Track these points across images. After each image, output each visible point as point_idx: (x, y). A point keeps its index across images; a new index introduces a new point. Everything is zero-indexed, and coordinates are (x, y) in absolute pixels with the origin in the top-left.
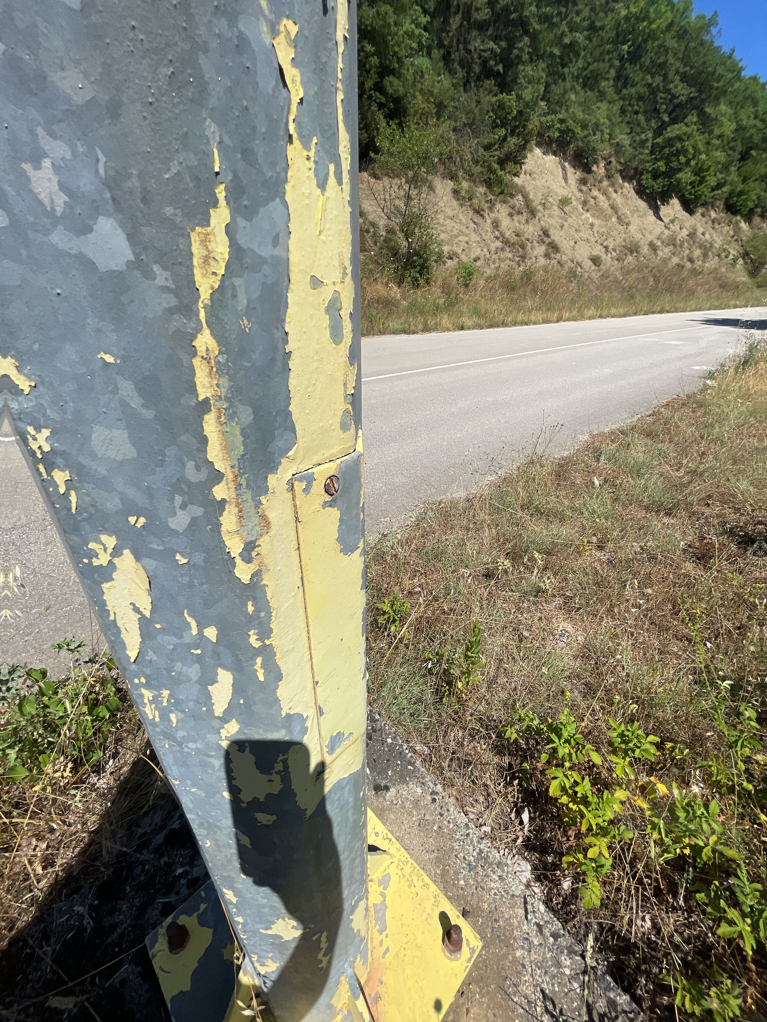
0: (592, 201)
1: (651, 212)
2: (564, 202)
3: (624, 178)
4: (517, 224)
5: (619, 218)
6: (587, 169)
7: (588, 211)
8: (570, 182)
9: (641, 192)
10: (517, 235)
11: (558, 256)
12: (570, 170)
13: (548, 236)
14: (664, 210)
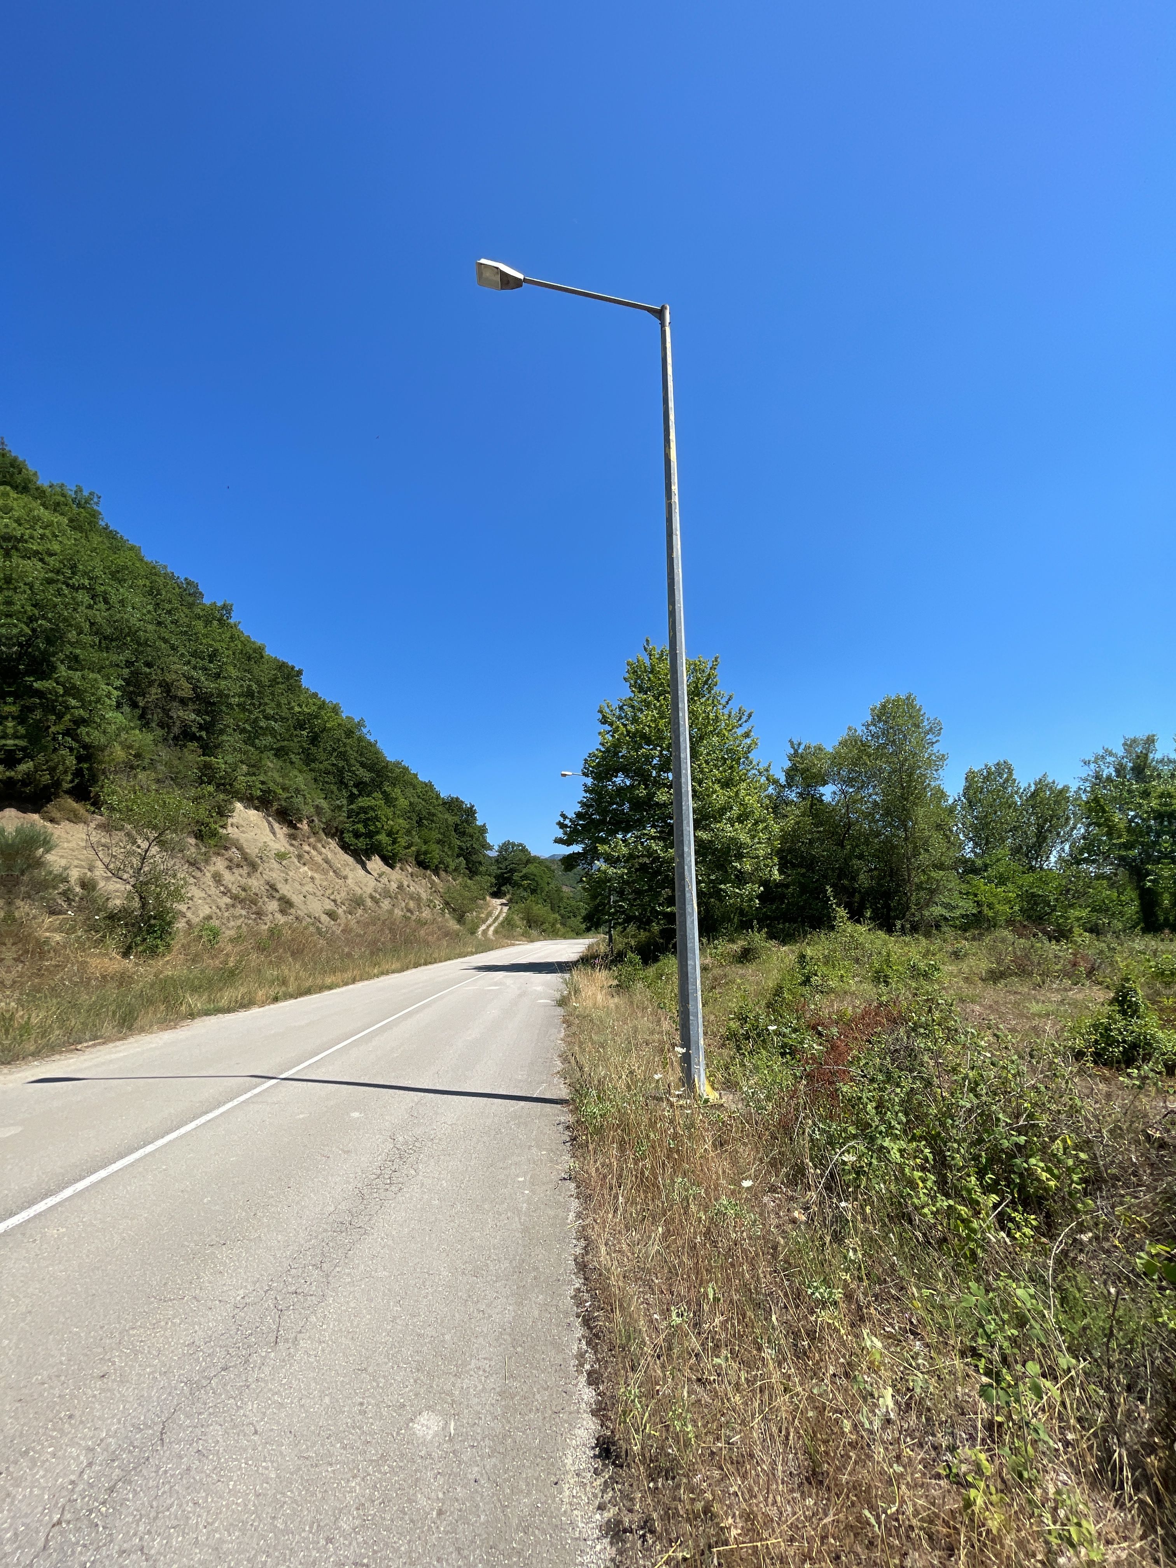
0: (307, 856)
1: (359, 867)
2: (281, 857)
3: (326, 834)
4: (239, 878)
5: (334, 871)
6: (292, 825)
7: (304, 864)
8: (278, 836)
9: (345, 847)
10: (244, 890)
11: (292, 911)
12: (276, 826)
13: (277, 891)
14: (370, 865)
